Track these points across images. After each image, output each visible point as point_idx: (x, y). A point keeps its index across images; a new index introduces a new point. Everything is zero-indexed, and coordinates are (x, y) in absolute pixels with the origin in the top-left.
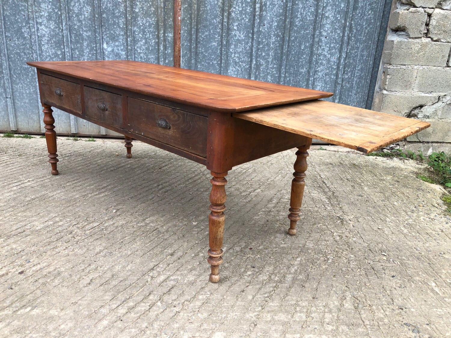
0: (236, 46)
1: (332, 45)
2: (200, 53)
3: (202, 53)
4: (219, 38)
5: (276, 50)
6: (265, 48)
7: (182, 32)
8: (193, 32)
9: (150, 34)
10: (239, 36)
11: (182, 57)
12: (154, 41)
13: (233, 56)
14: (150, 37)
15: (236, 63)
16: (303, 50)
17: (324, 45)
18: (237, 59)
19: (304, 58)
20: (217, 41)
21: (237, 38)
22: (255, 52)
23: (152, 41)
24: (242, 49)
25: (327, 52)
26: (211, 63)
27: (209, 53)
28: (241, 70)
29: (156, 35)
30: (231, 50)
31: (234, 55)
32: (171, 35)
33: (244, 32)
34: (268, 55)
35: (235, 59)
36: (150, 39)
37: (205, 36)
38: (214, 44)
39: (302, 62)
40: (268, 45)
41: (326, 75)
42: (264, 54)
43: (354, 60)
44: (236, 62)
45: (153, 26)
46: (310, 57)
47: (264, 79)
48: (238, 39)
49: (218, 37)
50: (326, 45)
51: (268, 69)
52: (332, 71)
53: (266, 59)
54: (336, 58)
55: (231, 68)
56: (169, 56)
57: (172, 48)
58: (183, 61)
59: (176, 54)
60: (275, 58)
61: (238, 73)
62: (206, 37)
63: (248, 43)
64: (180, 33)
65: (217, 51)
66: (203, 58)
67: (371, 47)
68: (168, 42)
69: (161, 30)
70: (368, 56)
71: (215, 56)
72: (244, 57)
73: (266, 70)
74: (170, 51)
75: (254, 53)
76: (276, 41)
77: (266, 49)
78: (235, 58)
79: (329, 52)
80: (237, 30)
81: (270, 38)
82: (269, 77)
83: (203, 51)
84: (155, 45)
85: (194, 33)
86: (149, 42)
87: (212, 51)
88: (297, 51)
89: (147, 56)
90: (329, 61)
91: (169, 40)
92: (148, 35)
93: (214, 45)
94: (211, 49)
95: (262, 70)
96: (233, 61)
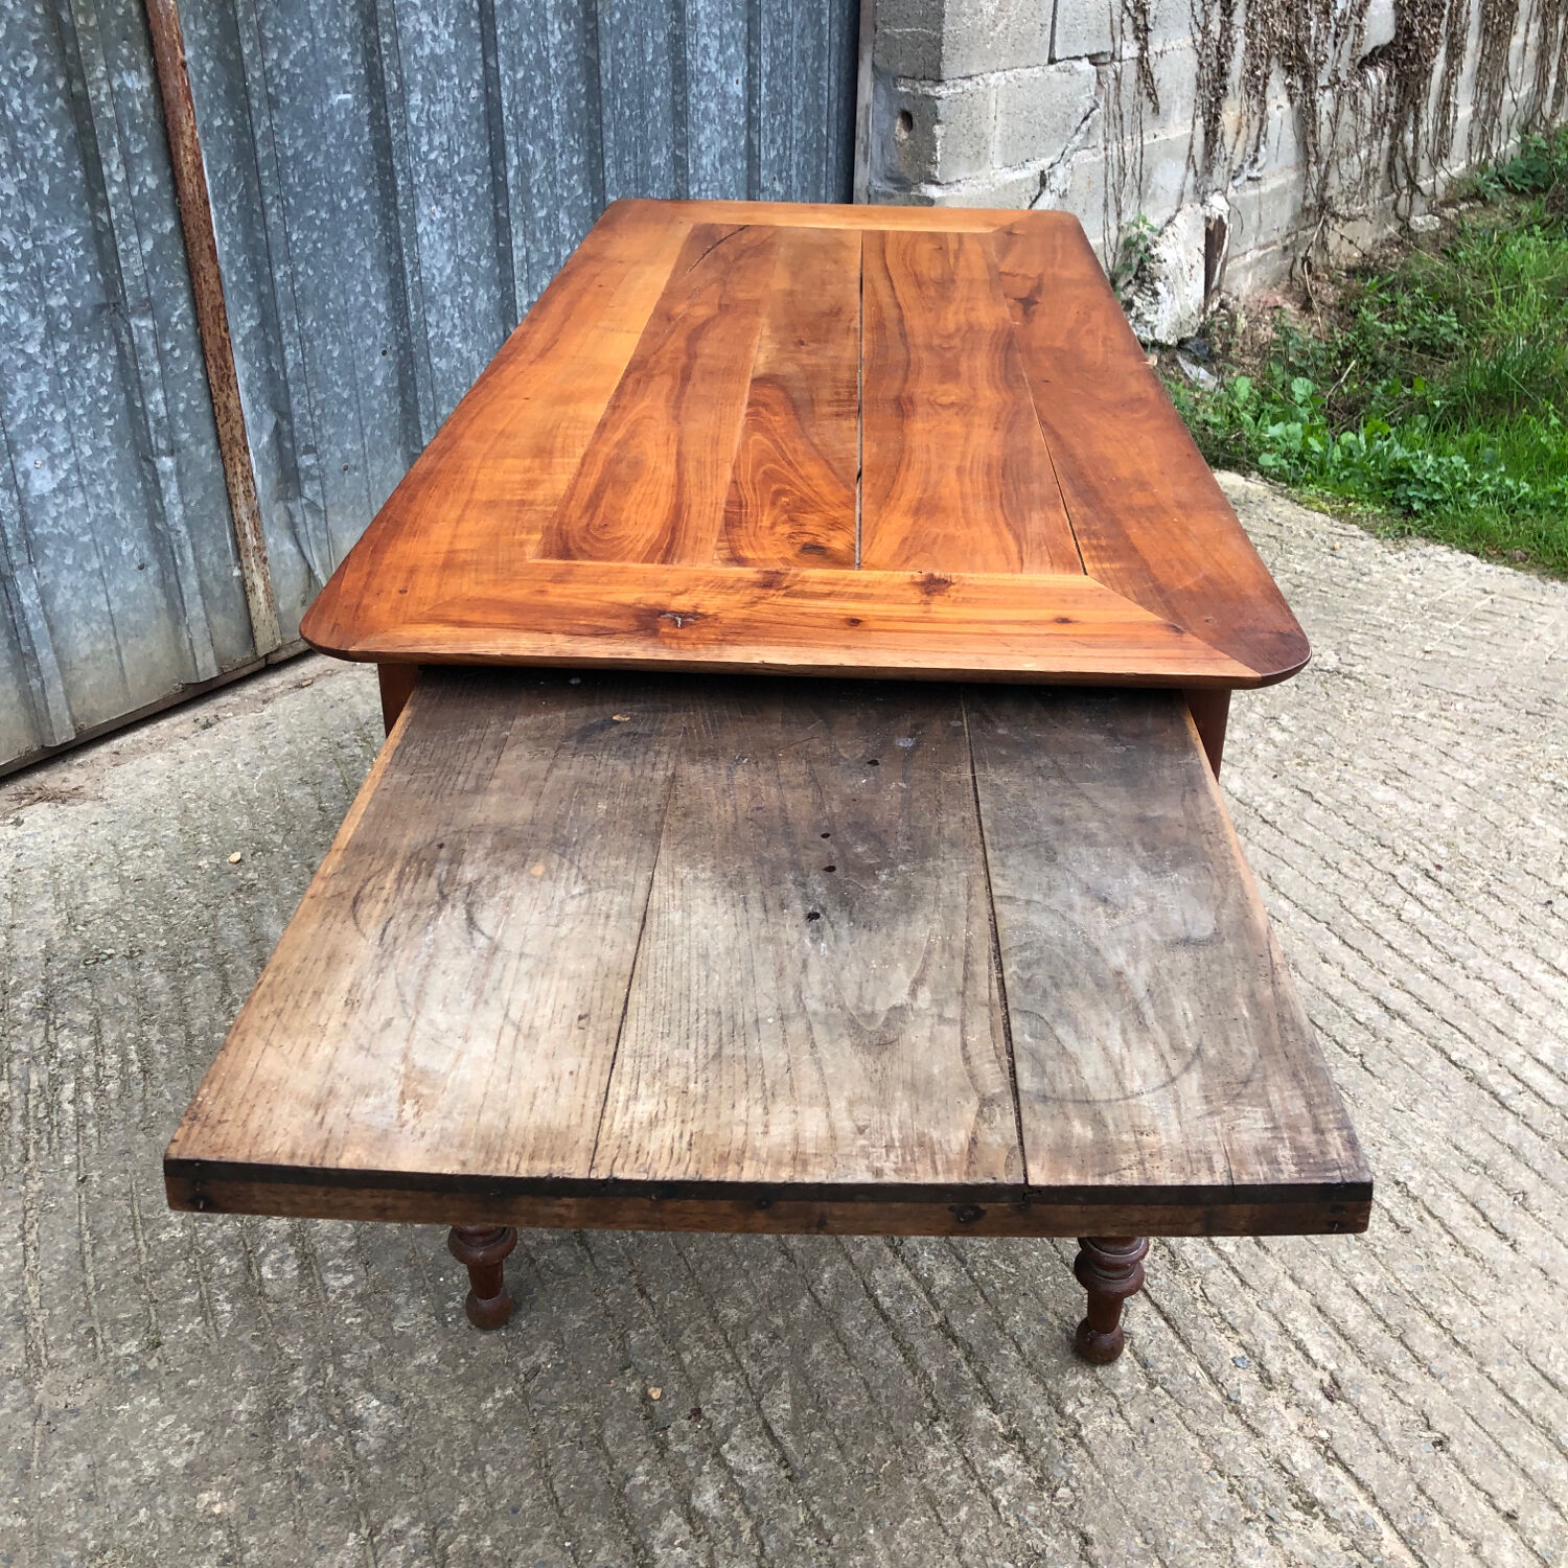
0: (429, 91)
1: (726, 28)
2: (286, 159)
3: (297, 157)
4: (359, 61)
5: (571, 83)
6: (532, 79)
7: (189, 53)
8: (246, 51)
9: (22, 96)
10: (435, 38)
11: (216, 199)
12: (53, 134)
13: (425, 148)
14: (26, 110)
15: (440, 179)
16: (653, 64)
17: (705, 30)
18: (441, 161)
19: (659, 101)
20: (354, 78)
21: (427, 51)
22: (510, 108)
23: (46, 134)
24: (455, 103)
25: (717, 61)
26: (344, 204)
27: (328, 151)
28: (465, 209)
29: (59, 93)
30: (413, 117)
31: (430, 142)
32: (137, 82)
33: (449, 15)
34: (547, 110)
35: (435, 161)
36: (32, 129)
37: (293, 64)
38: (343, 97)
39: (655, 119)
40: (541, 63)
41: (722, 160)
42: (533, 112)
43: (785, 78)
44: (438, 175)
45: (33, 37)
46: (674, 93)
47: (549, 234)
48: (433, 57)
49: (352, 54)
50: (708, 27)
51: (555, 178)
52: (736, 141)
53: (543, 134)
54: (740, 79)
55: (426, 212)
56: (152, 211)
57: (161, 161)
58: (221, 226)
59: (189, 188)
60: (569, 128)
61: (454, 227)
62: (303, 65)
63: (470, 69)
64: (184, 65)
65: (361, 137)
66: (306, 187)
67: (821, 13)
68: (133, 127)
69: (92, 64)
70: (818, 54)
71: (354, 164)
72: (467, 145)
73: (552, 185)
74: (152, 182)
75: (505, 112)
76: (564, 42)
77: (538, 81)
78: (432, 156)
79: (721, 59)
80: (424, 7)
81: (544, 29)
82: (563, 217)
83: (300, 144)
84: (67, 158)
85: (252, 55)
86: (33, 148)
87: (340, 136)
88: (635, 75)
89: (37, 236)
90: (724, 97)
91: (132, 112)
92: (16, 103)
93: (344, 103)
94: (333, 129)
95: (535, 191)
96: (428, 174)
